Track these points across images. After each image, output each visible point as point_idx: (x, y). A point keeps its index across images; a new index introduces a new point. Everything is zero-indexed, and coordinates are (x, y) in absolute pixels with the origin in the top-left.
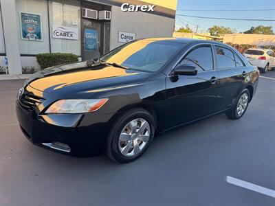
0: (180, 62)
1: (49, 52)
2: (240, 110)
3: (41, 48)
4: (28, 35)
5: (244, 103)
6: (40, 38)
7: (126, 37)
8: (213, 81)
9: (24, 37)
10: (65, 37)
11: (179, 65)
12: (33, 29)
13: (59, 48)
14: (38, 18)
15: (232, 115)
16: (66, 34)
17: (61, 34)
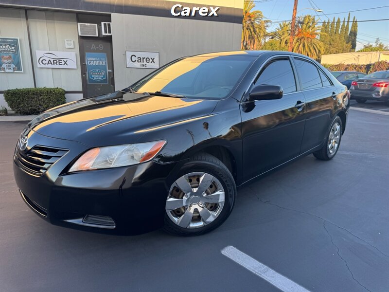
0: (254, 82)
1: (33, 87)
2: (333, 144)
3: (22, 82)
4: (4, 66)
5: (336, 136)
6: (19, 69)
7: (140, 60)
8: (299, 108)
10: (55, 66)
11: (254, 86)
12: (10, 57)
13: (47, 81)
14: (15, 43)
15: (322, 155)
16: (57, 61)
17: (49, 62)
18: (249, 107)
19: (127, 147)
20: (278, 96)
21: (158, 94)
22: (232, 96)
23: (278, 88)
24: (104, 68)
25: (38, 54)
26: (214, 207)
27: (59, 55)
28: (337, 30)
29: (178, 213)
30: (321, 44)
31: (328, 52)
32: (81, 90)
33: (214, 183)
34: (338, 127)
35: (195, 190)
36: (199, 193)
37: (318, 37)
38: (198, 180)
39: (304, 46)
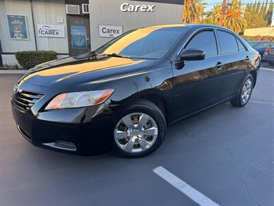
0: (185, 47)
1: (35, 50)
2: (245, 95)
3: (27, 46)
4: (15, 35)
5: (248, 89)
6: (26, 37)
7: (109, 31)
8: (219, 67)
9: (12, 37)
10: (50, 35)
11: (184, 50)
12: (19, 29)
13: (45, 46)
14: (23, 19)
15: (237, 103)
16: (52, 32)
17: (46, 33)
18: (180, 66)
19: (85, 93)
20: (201, 58)
21: (114, 55)
22: (167, 58)
23: (202, 52)
24: (84, 37)
25: (39, 27)
26: (150, 138)
27: (53, 27)
28: (257, 11)
29: (123, 141)
30: (245, 21)
31: (250, 27)
32: (68, 52)
33: (150, 121)
34: (250, 82)
35: (136, 126)
36: (139, 128)
37: (242, 16)
38: (138, 119)
39: (232, 22)
